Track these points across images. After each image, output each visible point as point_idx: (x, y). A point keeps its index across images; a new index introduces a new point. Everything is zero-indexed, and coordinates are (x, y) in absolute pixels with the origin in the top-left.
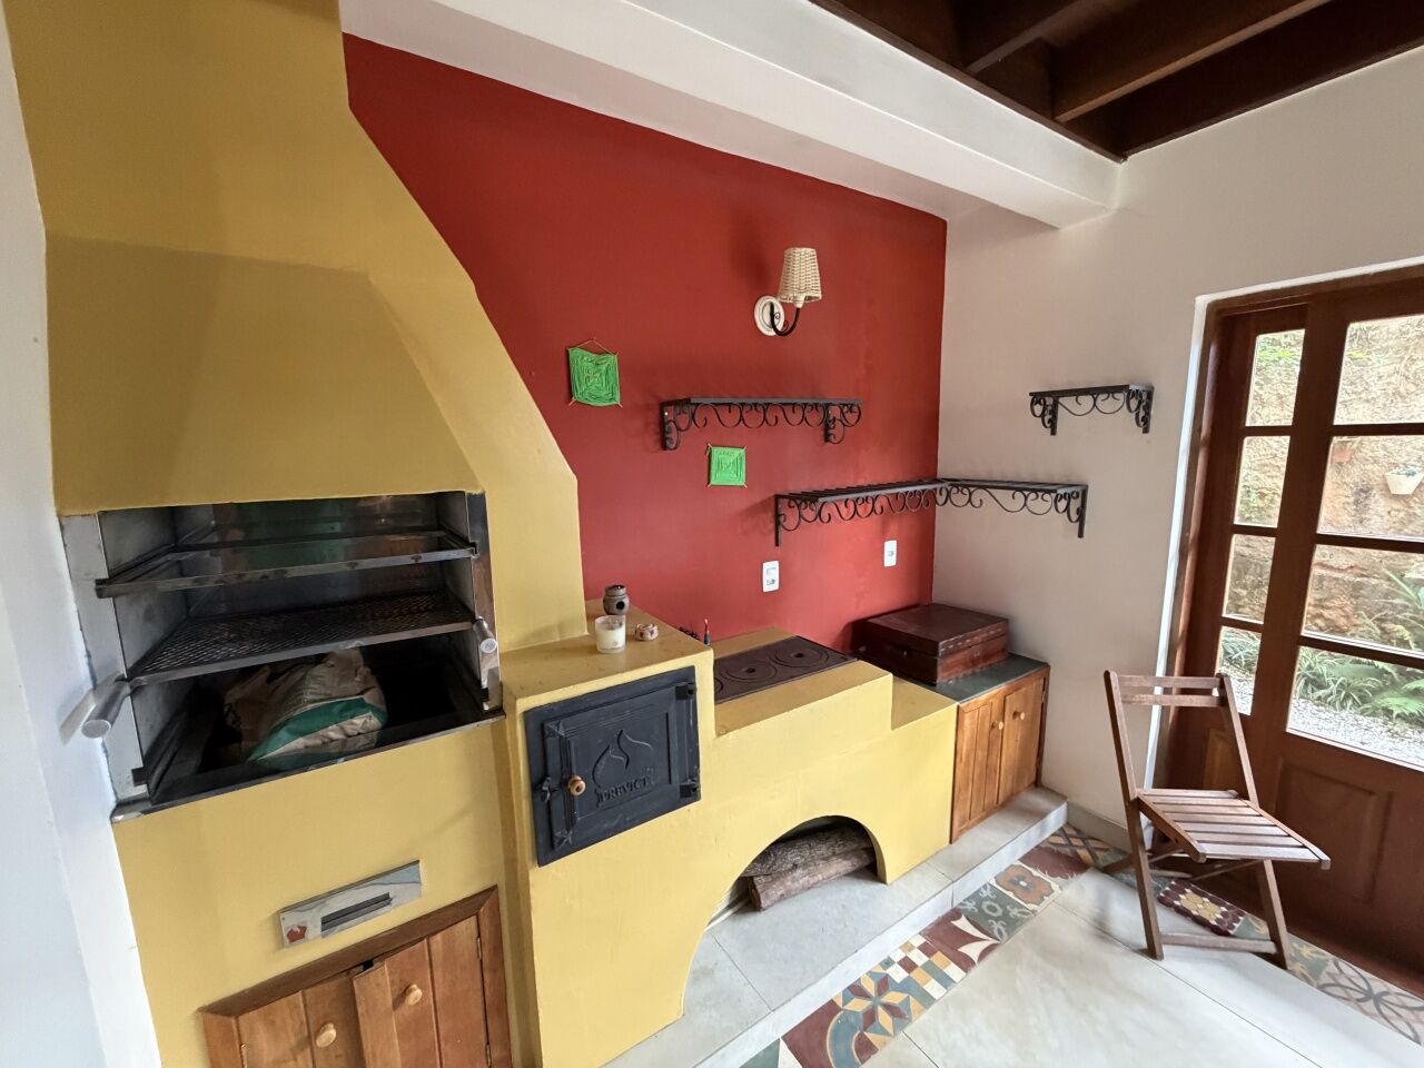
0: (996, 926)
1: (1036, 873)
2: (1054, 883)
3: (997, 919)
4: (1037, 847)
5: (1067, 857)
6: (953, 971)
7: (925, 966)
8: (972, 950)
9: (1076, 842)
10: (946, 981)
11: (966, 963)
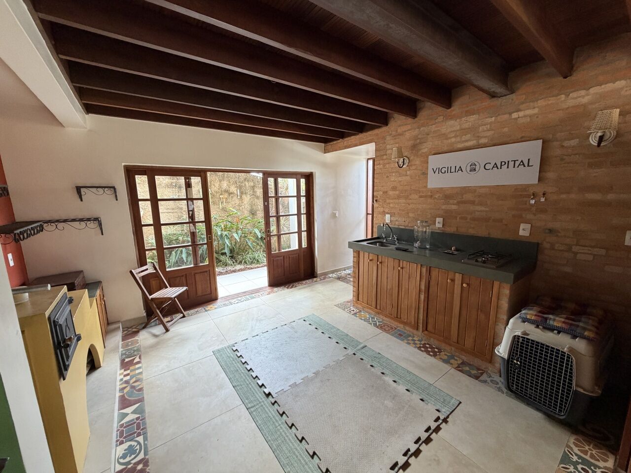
0: (135, 353)
1: (130, 340)
2: (136, 338)
3: (134, 352)
4: (122, 337)
5: (132, 333)
6: (137, 366)
7: (131, 371)
8: (137, 360)
9: (130, 329)
10: (140, 368)
11: (139, 363)
